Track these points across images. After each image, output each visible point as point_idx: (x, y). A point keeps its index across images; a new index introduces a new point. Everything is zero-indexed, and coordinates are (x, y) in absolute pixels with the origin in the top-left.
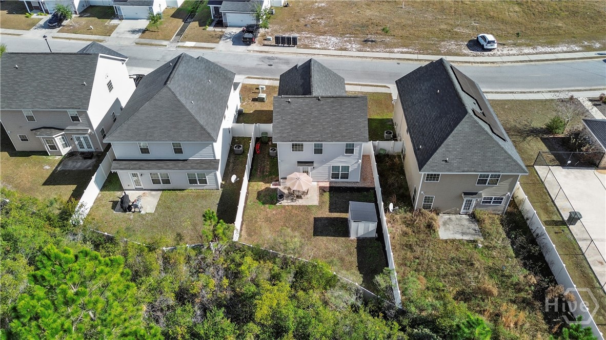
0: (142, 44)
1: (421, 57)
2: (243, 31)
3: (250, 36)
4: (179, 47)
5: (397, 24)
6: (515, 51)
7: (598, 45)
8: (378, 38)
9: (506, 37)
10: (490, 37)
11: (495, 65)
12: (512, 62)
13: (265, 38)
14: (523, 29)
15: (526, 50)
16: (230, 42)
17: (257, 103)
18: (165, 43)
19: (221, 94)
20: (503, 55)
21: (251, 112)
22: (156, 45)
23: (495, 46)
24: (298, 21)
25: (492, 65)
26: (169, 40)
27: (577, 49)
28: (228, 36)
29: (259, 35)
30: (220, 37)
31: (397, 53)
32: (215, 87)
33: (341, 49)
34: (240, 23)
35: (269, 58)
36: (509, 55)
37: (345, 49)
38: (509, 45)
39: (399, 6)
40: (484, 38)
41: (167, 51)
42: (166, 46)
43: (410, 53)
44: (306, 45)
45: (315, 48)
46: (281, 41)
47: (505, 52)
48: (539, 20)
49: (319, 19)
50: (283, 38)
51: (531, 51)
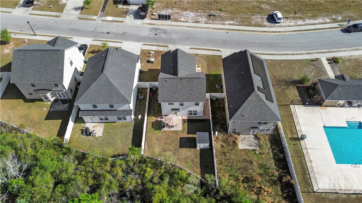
0: (82, 19)
1: (240, 28)
2: (140, 8)
3: (143, 13)
4: (103, 21)
6: (293, 23)
8: (217, 13)
13: (152, 14)
15: (300, 22)
16: (132, 16)
17: (149, 64)
18: (95, 17)
20: (286, 26)
21: (147, 70)
22: (90, 19)
23: (282, 21)
25: (279, 34)
26: (97, 15)
28: (130, 12)
29: (149, 11)
30: (127, 13)
31: (227, 25)
33: (196, 22)
34: (138, 3)
35: (155, 29)
36: (289, 26)
37: (198, 22)
38: (290, 18)
40: (276, 15)
41: (97, 24)
42: (96, 20)
43: (234, 25)
44: (176, 19)
45: (181, 21)
46: (162, 17)
47: (287, 24)
50: (163, 15)
51: (302, 23)
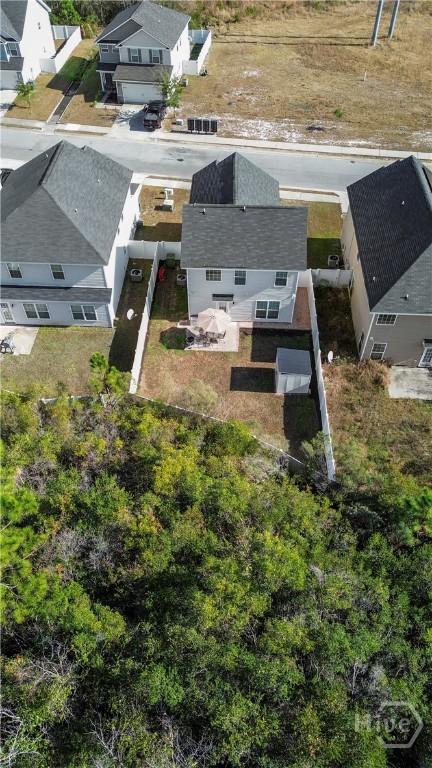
0: (8, 126)
1: (384, 153)
2: (145, 110)
3: (153, 117)
4: (58, 130)
5: (355, 104)
8: (329, 125)
13: (173, 120)
16: (126, 126)
18: (39, 124)
19: (113, 200)
21: (154, 225)
22: (27, 127)
24: (220, 97)
26: (44, 120)
28: (124, 117)
29: (166, 116)
30: (114, 118)
31: (353, 148)
32: (106, 190)
33: (277, 140)
34: (141, 99)
35: (178, 150)
37: (282, 140)
39: (358, 78)
42: (40, 129)
43: (370, 147)
44: (229, 133)
45: (241, 138)
46: (195, 126)
49: (248, 94)
50: (199, 122)
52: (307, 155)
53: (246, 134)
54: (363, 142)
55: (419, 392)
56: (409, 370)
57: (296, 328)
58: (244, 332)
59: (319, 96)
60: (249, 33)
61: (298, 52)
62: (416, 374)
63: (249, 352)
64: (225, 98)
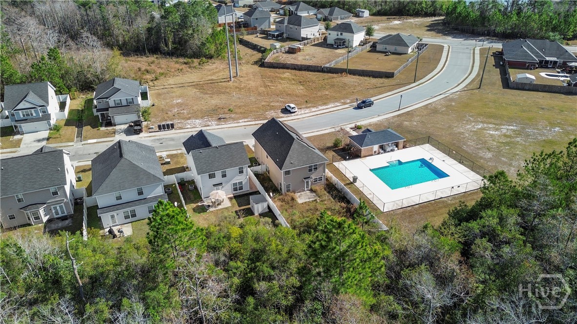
1: (257, 122)
2: (130, 126)
3: (139, 128)
4: (84, 144)
5: (235, 106)
6: (307, 111)
7: (348, 101)
8: (227, 116)
9: (301, 104)
10: (292, 105)
11: (299, 120)
12: (308, 117)
14: (309, 99)
15: (314, 109)
18: (70, 144)
20: (302, 114)
22: (64, 146)
23: (296, 110)
24: (167, 114)
25: (298, 120)
26: (73, 141)
27: (339, 104)
28: (119, 131)
30: (114, 133)
31: (242, 122)
33: (206, 126)
34: (126, 121)
35: (158, 139)
36: (305, 113)
37: (208, 126)
38: (304, 108)
39: (231, 95)
40: (289, 106)
41: (76, 149)
42: (74, 145)
43: (250, 121)
44: (181, 127)
45: (187, 128)
46: (161, 128)
47: (303, 112)
48: (315, 92)
49: (181, 110)
51: (316, 109)
52: (223, 129)
53: (189, 126)
54: (246, 120)
55: (309, 199)
56: (302, 193)
57: (251, 191)
58: (230, 199)
59: (216, 105)
60: (167, 84)
61: (197, 89)
62: (306, 193)
63: (237, 205)
64: (170, 114)
